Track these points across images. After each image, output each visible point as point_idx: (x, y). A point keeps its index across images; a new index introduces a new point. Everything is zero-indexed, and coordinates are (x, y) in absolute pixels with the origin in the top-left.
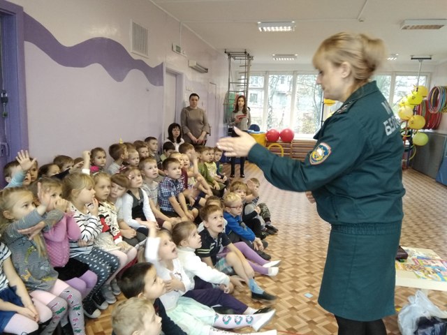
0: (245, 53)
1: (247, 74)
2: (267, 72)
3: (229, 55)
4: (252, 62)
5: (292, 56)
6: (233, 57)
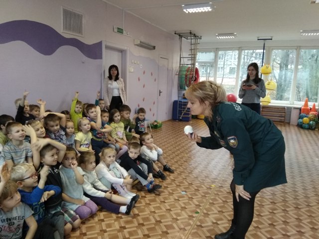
0: (191, 33)
2: (217, 49)
3: (180, 35)
5: (231, 34)
6: (184, 37)
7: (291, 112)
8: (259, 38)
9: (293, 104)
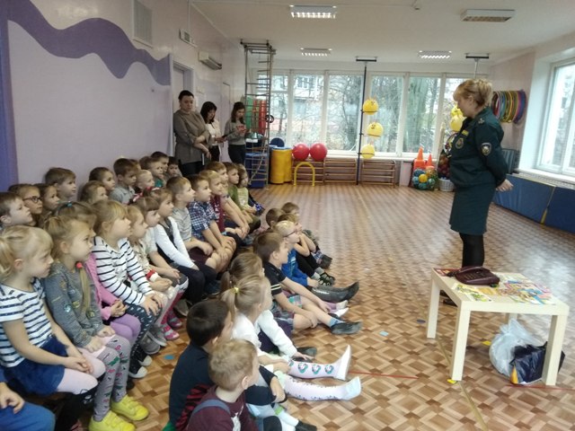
1: (269, 72)
2: (291, 70)
3: (245, 47)
4: (275, 56)
5: (325, 50)
6: (250, 50)
7: (400, 168)
8: (359, 59)
9: (401, 156)
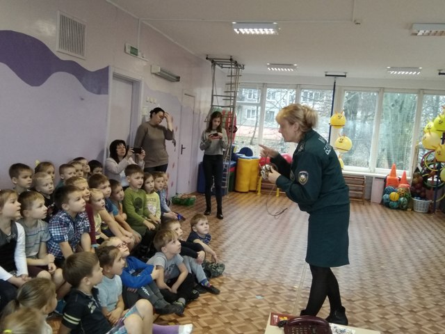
0: (231, 60)
2: (264, 84)
3: (213, 62)
5: (290, 66)
6: (218, 64)
7: (371, 183)
8: (328, 74)
9: (374, 172)
